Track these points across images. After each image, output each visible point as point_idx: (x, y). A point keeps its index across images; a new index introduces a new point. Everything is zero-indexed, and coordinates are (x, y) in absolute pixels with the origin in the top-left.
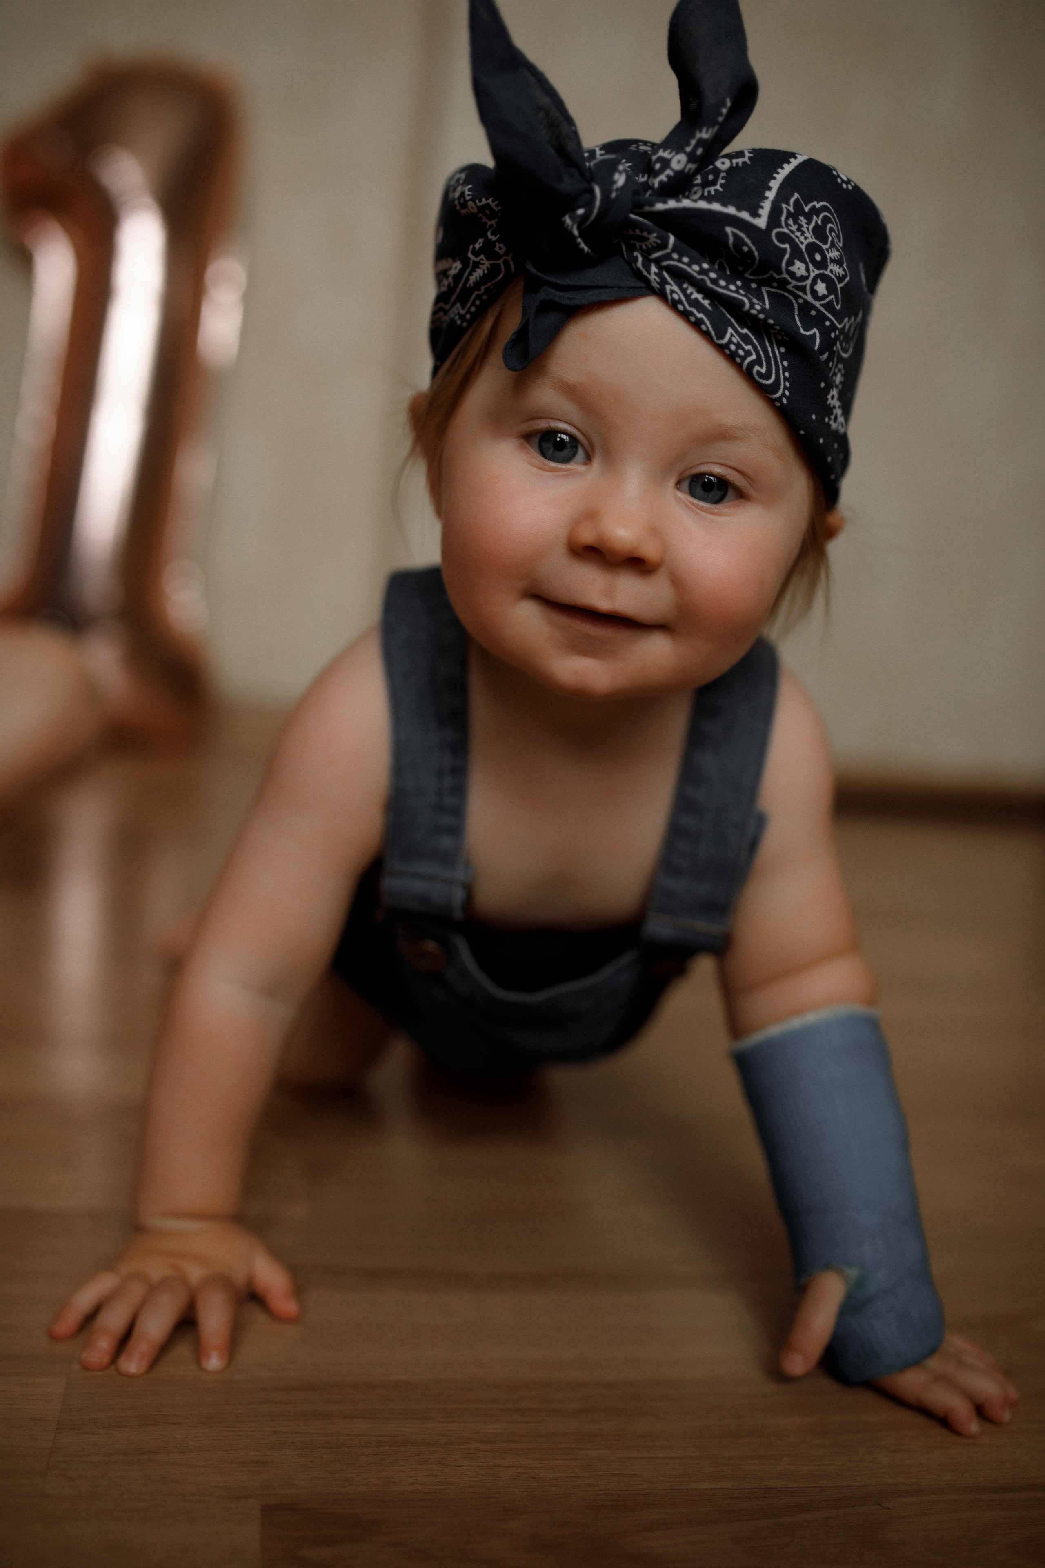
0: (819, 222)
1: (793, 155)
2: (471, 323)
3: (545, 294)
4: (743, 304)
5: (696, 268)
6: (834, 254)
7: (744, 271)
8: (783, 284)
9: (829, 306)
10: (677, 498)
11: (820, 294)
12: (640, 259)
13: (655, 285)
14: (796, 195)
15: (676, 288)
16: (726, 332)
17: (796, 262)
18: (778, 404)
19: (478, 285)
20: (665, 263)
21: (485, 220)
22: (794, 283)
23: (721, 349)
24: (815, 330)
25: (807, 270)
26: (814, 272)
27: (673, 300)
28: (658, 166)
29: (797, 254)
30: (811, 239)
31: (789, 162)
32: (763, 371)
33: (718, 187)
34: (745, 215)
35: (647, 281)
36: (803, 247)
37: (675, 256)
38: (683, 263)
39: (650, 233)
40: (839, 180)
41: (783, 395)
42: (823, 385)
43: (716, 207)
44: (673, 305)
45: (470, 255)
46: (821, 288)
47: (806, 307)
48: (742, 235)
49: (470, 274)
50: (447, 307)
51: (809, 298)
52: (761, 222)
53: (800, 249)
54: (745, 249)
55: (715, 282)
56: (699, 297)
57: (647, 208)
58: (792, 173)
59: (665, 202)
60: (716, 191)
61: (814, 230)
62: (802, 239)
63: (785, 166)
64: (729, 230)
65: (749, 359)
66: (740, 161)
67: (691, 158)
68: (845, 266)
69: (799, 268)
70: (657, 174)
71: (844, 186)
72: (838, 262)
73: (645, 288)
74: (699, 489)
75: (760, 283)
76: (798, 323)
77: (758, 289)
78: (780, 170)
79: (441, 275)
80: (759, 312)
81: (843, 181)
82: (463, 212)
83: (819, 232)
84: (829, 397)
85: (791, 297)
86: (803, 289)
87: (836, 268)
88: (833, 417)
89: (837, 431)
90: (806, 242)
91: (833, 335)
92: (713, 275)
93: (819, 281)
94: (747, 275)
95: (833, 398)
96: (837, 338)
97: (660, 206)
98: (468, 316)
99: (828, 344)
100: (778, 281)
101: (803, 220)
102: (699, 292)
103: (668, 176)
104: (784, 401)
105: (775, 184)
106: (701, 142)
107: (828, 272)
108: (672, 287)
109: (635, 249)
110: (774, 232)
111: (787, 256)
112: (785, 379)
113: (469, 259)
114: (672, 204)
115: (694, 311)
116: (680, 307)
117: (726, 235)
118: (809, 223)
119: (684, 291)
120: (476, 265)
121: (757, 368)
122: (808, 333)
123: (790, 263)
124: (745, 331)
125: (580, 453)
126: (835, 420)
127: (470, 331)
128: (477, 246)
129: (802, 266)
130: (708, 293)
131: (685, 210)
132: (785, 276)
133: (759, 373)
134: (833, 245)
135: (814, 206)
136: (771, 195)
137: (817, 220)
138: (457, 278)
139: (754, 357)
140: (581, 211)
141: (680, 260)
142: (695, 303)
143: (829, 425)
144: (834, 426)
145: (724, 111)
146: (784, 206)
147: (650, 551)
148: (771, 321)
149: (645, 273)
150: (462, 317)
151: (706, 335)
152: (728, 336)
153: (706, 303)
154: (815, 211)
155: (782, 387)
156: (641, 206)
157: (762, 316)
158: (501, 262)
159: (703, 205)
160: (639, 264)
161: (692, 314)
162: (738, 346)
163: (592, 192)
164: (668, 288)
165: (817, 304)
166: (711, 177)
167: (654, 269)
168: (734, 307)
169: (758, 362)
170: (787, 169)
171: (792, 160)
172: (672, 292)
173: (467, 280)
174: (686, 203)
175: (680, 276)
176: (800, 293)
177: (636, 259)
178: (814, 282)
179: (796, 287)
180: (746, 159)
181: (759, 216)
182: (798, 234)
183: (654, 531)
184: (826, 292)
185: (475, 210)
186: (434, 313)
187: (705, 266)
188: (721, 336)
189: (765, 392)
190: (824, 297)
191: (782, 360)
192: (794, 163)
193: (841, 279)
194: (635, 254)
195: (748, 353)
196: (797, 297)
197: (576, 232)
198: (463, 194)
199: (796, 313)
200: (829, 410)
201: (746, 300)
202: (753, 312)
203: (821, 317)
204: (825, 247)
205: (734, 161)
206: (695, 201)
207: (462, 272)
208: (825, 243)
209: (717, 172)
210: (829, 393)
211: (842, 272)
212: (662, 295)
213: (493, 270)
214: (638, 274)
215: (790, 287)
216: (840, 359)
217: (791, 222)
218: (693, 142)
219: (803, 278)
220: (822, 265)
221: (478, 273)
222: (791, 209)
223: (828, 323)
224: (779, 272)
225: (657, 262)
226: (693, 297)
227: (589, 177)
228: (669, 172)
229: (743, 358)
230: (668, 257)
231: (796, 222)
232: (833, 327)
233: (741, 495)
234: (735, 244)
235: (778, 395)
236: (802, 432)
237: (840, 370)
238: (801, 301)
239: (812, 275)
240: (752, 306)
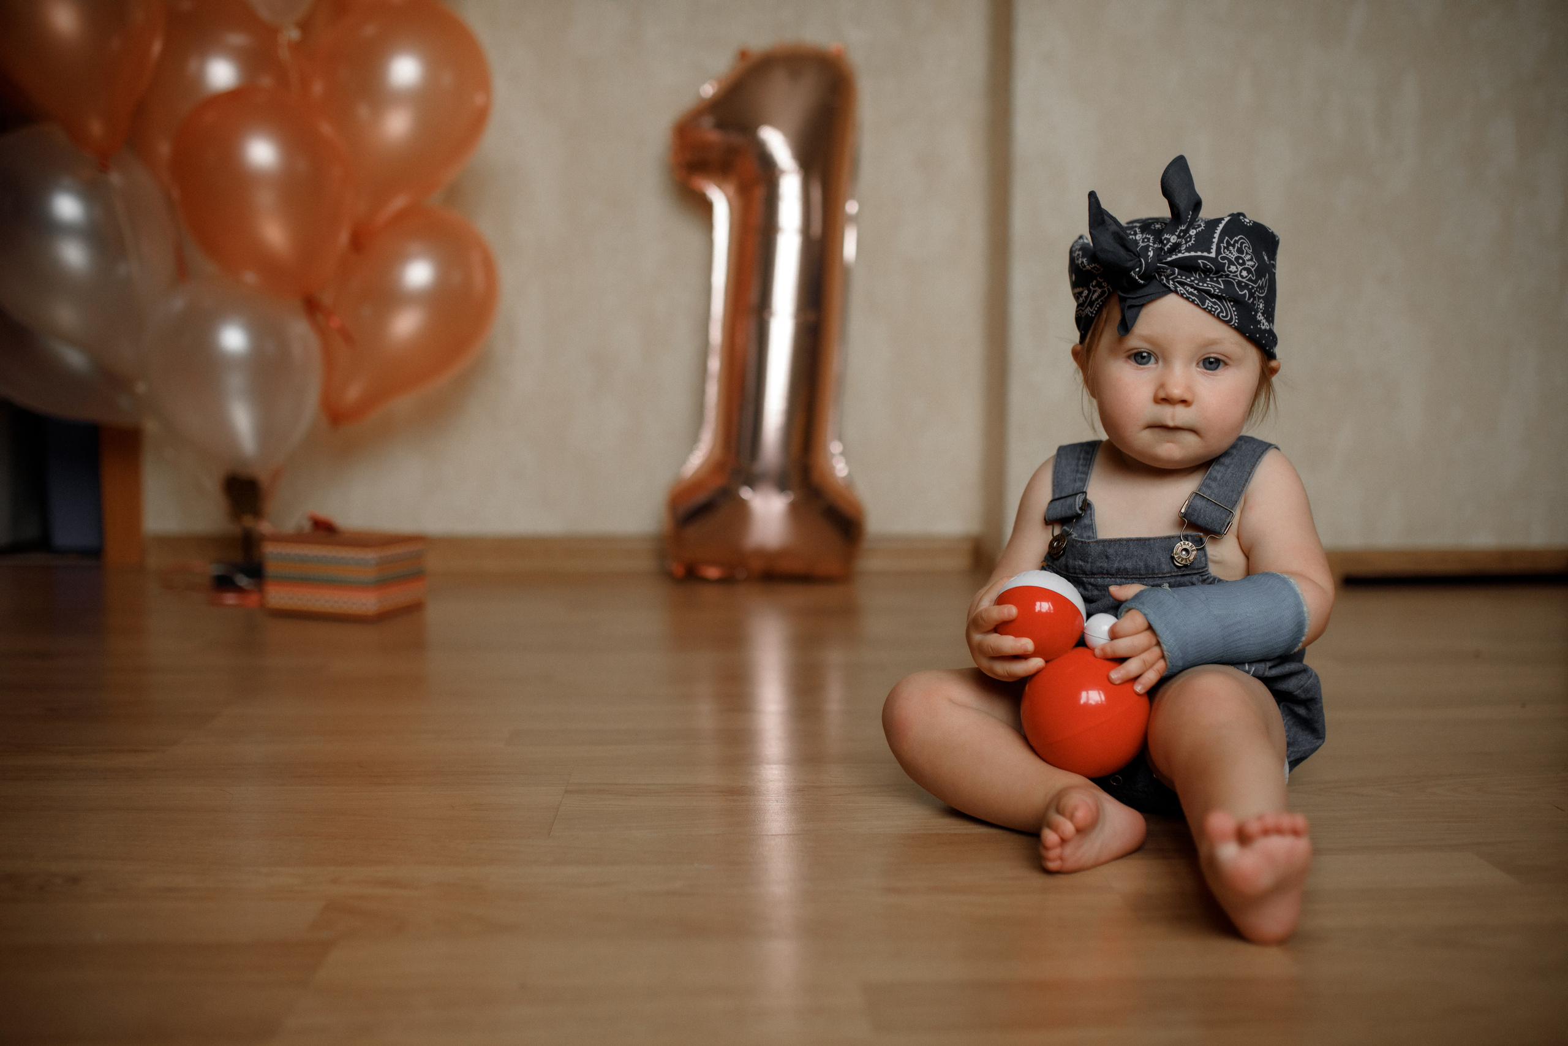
0: (1239, 246)
1: (1223, 219)
2: (1096, 314)
3: (1129, 302)
4: (1211, 291)
5: (1189, 280)
6: (1249, 257)
7: (1210, 274)
8: (1227, 276)
9: (1250, 280)
10: (1198, 371)
11: (1244, 276)
12: (1165, 279)
13: (1172, 288)
14: (1227, 238)
15: (1182, 288)
16: (1205, 302)
17: (1231, 266)
18: (1233, 326)
19: (1096, 299)
20: (1176, 280)
21: (1095, 272)
22: (1232, 274)
23: (1205, 309)
24: (1246, 291)
25: (1237, 268)
26: (1240, 268)
27: (1181, 293)
28: (1165, 242)
29: (1231, 263)
30: (1236, 254)
31: (1221, 223)
32: (1224, 315)
33: (1192, 242)
34: (1205, 254)
35: (1169, 288)
36: (1233, 260)
37: (1179, 277)
38: (1183, 279)
39: (1167, 269)
40: (1245, 223)
41: (1235, 322)
42: (1253, 313)
43: (1193, 254)
44: (1182, 295)
45: (1091, 287)
46: (1244, 273)
47: (1239, 283)
48: (1206, 262)
49: (1093, 295)
50: (1083, 309)
51: (1240, 279)
52: (1213, 255)
53: (1232, 261)
54: (1208, 267)
55: (1197, 284)
56: (1192, 290)
57: (1164, 261)
58: (1224, 227)
59: (1171, 257)
60: (1192, 244)
61: (1237, 251)
62: (1232, 256)
63: (1220, 225)
64: (1200, 261)
65: (1217, 312)
66: (1200, 229)
67: (1179, 237)
68: (1254, 260)
69: (1233, 269)
70: (1165, 245)
71: (1248, 225)
72: (1251, 260)
73: (1170, 291)
74: (1208, 365)
75: (1217, 278)
76: (1238, 290)
77: (1217, 280)
78: (1218, 228)
79: (1077, 296)
80: (1218, 293)
81: (1247, 223)
82: (1084, 269)
83: (1240, 251)
84: (1258, 317)
85: (1232, 280)
86: (1237, 276)
87: (1251, 263)
88: (1262, 324)
89: (1265, 329)
90: (1234, 257)
91: (1253, 291)
92: (1196, 282)
93: (1243, 271)
94: (1211, 275)
95: (1259, 316)
96: (1255, 291)
97: (1169, 259)
98: (1094, 312)
99: (1252, 295)
100: (1225, 275)
101: (1231, 248)
102: (1192, 288)
103: (1170, 245)
104: (1236, 324)
105: (1217, 236)
106: (1181, 231)
107: (1246, 266)
108: (1180, 288)
109: (1161, 275)
110: (1219, 257)
111: (1227, 265)
112: (1235, 315)
113: (1091, 289)
114: (1174, 257)
115: (1191, 297)
116: (1185, 296)
117: (1199, 263)
118: (1234, 248)
119: (1185, 289)
120: (1095, 292)
121: (1221, 314)
122: (1243, 293)
123: (1229, 267)
124: (1214, 300)
125: (1153, 359)
126: (1263, 325)
127: (1097, 317)
128: (1094, 284)
129: (1234, 267)
130: (1195, 289)
131: (1179, 258)
132: (1227, 273)
133: (1222, 316)
134: (1247, 253)
135: (1236, 240)
136: (1215, 240)
137: (1238, 245)
138: (1086, 297)
139: (1219, 310)
140: (1137, 270)
141: (1181, 278)
142: (1191, 293)
143: (1260, 328)
144: (1263, 327)
145: (1189, 217)
146: (1222, 245)
147: (1187, 397)
148: (1224, 295)
149: (1168, 285)
150: (1092, 313)
151: (1197, 305)
152: (1207, 304)
153: (1195, 292)
154: (1236, 242)
155: (1234, 319)
156: (1161, 260)
157: (1220, 294)
158: (1106, 289)
159: (1187, 254)
160: (1165, 281)
161: (1190, 298)
162: (1212, 307)
163: (1141, 261)
164: (1178, 289)
165: (1244, 280)
166: (1188, 239)
167: (1171, 282)
168: (1208, 292)
169: (1222, 311)
170: (1221, 226)
171: (1223, 222)
172: (1180, 290)
173: (1091, 298)
174: (1180, 255)
175: (1182, 284)
176: (1236, 278)
177: (1163, 280)
178: (1241, 272)
179: (1233, 276)
180: (1203, 228)
181: (1212, 252)
182: (1230, 255)
183: (1189, 388)
184: (1247, 275)
185: (1090, 268)
186: (1077, 312)
187: (1193, 278)
188: (1203, 305)
189: (1227, 323)
190: (1247, 277)
191: (1232, 308)
192: (1224, 222)
193: (1253, 267)
194: (1162, 277)
195: (1216, 309)
196: (1234, 279)
197: (1137, 278)
198: (1082, 262)
199: (1236, 286)
200: (1259, 322)
201: (1211, 289)
202: (1216, 293)
203: (1247, 285)
204: (1243, 256)
205: (1197, 230)
206: (1183, 253)
207: (1088, 294)
208: (1243, 254)
209: (1190, 237)
210: (1257, 315)
211: (1253, 263)
212: (1176, 292)
213: (1103, 293)
214: (1165, 285)
215: (1230, 276)
216: (1259, 298)
217: (1226, 251)
218: (1178, 231)
219: (1235, 272)
220: (1244, 263)
221: (1095, 296)
222: (1225, 245)
223: (1250, 287)
224: (1225, 272)
225: (1173, 280)
226: (1189, 291)
227: (1138, 256)
228: (1170, 244)
229: (1215, 312)
230: (1176, 277)
231: (1228, 250)
232: (1253, 287)
233: (1226, 364)
234: (1203, 266)
235: (1233, 323)
236: (1247, 335)
237: (1261, 302)
238: (1237, 281)
239: (1239, 270)
240: (1215, 291)
